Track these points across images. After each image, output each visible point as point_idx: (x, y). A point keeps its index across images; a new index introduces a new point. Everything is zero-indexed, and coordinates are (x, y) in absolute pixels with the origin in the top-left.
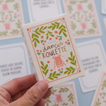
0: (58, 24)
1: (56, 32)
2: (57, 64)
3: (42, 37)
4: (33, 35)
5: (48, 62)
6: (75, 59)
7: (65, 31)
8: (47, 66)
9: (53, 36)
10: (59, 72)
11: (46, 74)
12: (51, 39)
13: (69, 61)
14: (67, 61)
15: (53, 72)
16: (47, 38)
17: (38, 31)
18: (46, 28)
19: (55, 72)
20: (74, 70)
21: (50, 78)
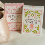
0: (38, 12)
1: (36, 15)
2: (31, 27)
3: (29, 15)
4: (26, 12)
5: (28, 25)
6: (39, 28)
7: (40, 16)
8: (26, 26)
9: (34, 16)
10: (30, 30)
11: (25, 29)
12: (32, 17)
13: (36, 28)
14: (35, 28)
15: (28, 29)
16: (31, 16)
17: (28, 12)
18: (32, 12)
19: (29, 30)
20: (37, 32)
21: (26, 31)
